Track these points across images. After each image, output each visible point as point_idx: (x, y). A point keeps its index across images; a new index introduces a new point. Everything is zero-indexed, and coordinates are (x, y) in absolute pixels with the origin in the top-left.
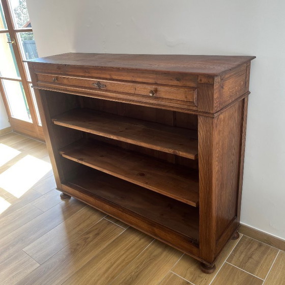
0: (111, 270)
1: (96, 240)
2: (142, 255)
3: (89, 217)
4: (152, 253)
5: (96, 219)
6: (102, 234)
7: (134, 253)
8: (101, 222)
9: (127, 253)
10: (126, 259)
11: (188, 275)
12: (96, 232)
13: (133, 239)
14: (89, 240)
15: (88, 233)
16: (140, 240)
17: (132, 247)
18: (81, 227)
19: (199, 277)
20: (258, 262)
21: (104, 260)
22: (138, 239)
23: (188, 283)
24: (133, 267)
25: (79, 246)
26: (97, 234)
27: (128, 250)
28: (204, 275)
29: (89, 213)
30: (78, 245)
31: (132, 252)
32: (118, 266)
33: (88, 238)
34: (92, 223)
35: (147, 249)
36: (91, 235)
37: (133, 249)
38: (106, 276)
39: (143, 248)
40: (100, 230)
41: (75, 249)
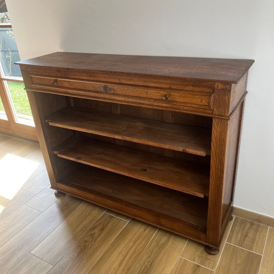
0: (124, 262)
1: (102, 236)
2: (150, 244)
3: (89, 214)
4: (159, 243)
5: (97, 214)
6: (107, 229)
7: (143, 244)
8: (102, 217)
9: (136, 244)
10: (136, 250)
11: (197, 258)
12: (100, 227)
13: (139, 230)
14: (96, 235)
15: (93, 229)
16: (145, 230)
17: (139, 238)
18: (84, 223)
19: (207, 259)
20: (254, 240)
21: (116, 254)
22: (143, 230)
23: (198, 266)
24: (145, 258)
25: (87, 244)
26: (102, 229)
27: (136, 241)
28: (210, 257)
29: (89, 208)
30: (86, 241)
31: (141, 243)
32: (130, 258)
33: (94, 234)
34: (94, 219)
35: (153, 239)
36: (96, 231)
37: (140, 240)
38: (121, 268)
39: (149, 239)
40: (104, 225)
41: (84, 246)
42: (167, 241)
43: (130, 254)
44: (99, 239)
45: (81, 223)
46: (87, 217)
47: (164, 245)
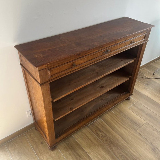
0: (126, 127)
1: (105, 132)
3: (84, 134)
4: (118, 112)
5: (87, 130)
6: (101, 129)
7: (116, 117)
8: (90, 128)
10: (120, 121)
11: (130, 104)
14: (104, 135)
15: (98, 135)
17: (112, 118)
18: (92, 138)
19: (131, 101)
21: (120, 130)
22: (108, 115)
23: (134, 105)
25: (108, 140)
26: (100, 131)
27: (114, 119)
29: (80, 133)
30: (106, 140)
32: (124, 124)
33: (102, 135)
34: (90, 133)
36: (100, 134)
37: (114, 118)
38: (129, 130)
39: (114, 114)
40: (97, 129)
41: (110, 142)
42: (118, 109)
43: (121, 124)
44: (107, 134)
45: (90, 140)
46: (86, 136)
47: (120, 110)
